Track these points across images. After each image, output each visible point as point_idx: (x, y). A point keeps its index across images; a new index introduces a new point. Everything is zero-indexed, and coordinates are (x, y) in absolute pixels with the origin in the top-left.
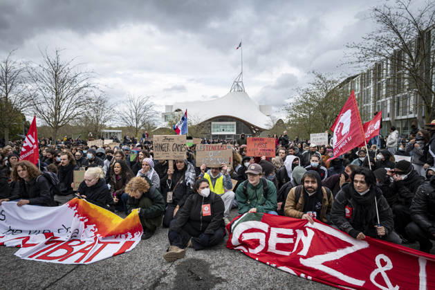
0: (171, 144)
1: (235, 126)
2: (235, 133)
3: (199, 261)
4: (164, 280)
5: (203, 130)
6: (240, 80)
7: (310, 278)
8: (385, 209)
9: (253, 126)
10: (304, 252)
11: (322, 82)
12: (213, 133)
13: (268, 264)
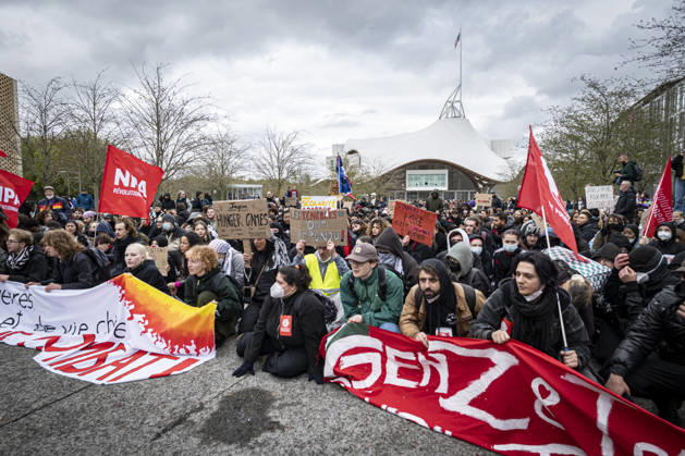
0: (243, 214)
1: (447, 177)
2: (445, 188)
4: (195, 417)
5: (388, 184)
6: (457, 98)
7: (448, 433)
9: (479, 176)
10: (443, 388)
11: (597, 95)
12: (408, 189)
13: (384, 407)
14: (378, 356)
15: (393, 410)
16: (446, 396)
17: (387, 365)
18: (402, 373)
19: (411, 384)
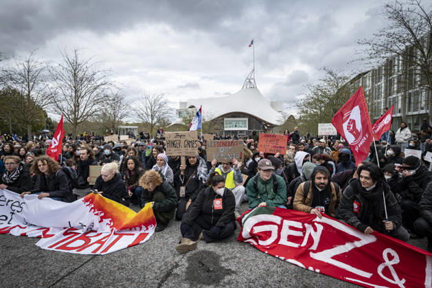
0: (183, 140)
1: (247, 122)
2: (247, 129)
3: (209, 253)
4: (176, 271)
5: (216, 126)
6: (252, 77)
7: (318, 271)
8: (392, 204)
9: (265, 122)
10: (314, 247)
11: (333, 78)
12: (226, 129)
13: (277, 256)
14: (276, 227)
15: (283, 258)
16: (315, 252)
17: (281, 233)
18: (291, 238)
19: (296, 245)
